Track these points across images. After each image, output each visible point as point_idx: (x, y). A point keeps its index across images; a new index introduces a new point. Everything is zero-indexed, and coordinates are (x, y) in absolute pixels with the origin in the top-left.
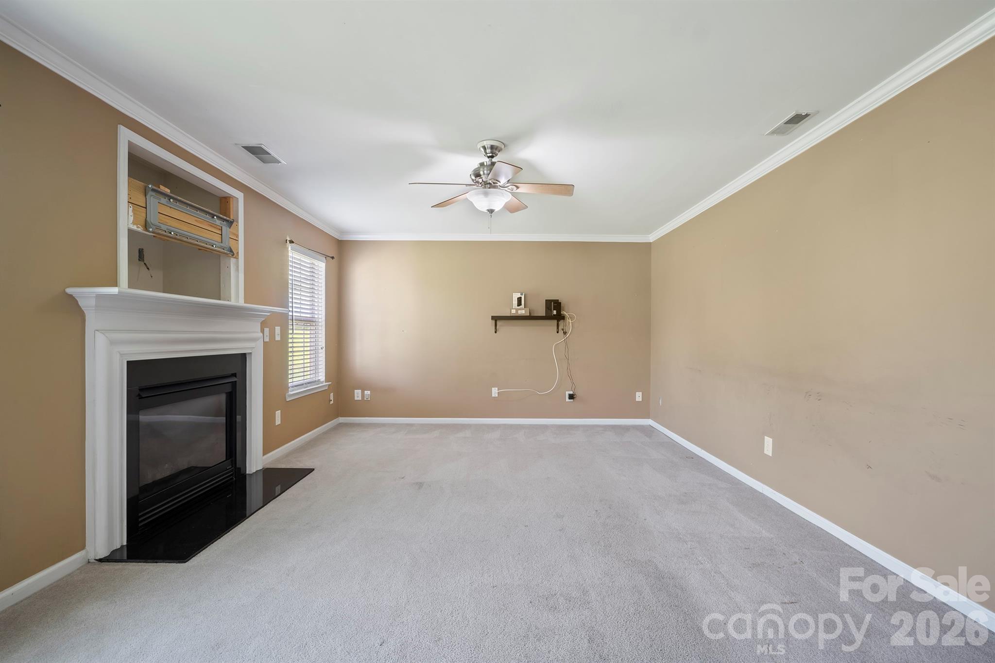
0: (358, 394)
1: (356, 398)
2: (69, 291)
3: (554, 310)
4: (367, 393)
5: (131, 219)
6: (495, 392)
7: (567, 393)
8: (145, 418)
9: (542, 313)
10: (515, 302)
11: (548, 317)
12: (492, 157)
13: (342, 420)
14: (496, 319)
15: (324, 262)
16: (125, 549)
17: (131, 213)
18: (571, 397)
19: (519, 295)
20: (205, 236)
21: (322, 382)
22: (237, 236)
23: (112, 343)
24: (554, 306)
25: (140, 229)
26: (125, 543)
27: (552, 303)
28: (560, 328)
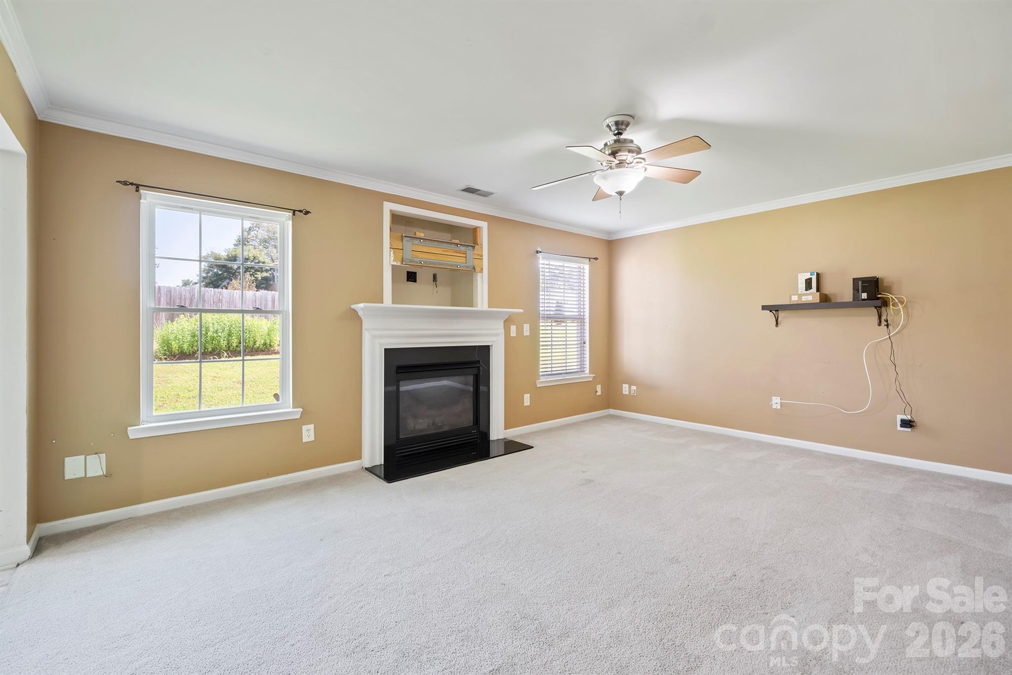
0: (625, 388)
1: (624, 393)
2: (353, 307)
3: (863, 292)
4: (634, 388)
5: (392, 258)
6: (776, 402)
7: (900, 417)
8: (407, 387)
9: (848, 297)
10: (802, 285)
11: (857, 302)
12: (620, 134)
13: (612, 411)
14: (774, 309)
15: (587, 264)
16: (383, 467)
17: (392, 255)
18: (906, 424)
19: (808, 276)
20: (449, 260)
21: (586, 374)
22: (482, 256)
23: (374, 337)
24: (863, 287)
25: (399, 264)
26: (383, 463)
27: (860, 282)
28: (884, 318)
